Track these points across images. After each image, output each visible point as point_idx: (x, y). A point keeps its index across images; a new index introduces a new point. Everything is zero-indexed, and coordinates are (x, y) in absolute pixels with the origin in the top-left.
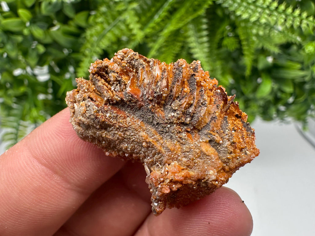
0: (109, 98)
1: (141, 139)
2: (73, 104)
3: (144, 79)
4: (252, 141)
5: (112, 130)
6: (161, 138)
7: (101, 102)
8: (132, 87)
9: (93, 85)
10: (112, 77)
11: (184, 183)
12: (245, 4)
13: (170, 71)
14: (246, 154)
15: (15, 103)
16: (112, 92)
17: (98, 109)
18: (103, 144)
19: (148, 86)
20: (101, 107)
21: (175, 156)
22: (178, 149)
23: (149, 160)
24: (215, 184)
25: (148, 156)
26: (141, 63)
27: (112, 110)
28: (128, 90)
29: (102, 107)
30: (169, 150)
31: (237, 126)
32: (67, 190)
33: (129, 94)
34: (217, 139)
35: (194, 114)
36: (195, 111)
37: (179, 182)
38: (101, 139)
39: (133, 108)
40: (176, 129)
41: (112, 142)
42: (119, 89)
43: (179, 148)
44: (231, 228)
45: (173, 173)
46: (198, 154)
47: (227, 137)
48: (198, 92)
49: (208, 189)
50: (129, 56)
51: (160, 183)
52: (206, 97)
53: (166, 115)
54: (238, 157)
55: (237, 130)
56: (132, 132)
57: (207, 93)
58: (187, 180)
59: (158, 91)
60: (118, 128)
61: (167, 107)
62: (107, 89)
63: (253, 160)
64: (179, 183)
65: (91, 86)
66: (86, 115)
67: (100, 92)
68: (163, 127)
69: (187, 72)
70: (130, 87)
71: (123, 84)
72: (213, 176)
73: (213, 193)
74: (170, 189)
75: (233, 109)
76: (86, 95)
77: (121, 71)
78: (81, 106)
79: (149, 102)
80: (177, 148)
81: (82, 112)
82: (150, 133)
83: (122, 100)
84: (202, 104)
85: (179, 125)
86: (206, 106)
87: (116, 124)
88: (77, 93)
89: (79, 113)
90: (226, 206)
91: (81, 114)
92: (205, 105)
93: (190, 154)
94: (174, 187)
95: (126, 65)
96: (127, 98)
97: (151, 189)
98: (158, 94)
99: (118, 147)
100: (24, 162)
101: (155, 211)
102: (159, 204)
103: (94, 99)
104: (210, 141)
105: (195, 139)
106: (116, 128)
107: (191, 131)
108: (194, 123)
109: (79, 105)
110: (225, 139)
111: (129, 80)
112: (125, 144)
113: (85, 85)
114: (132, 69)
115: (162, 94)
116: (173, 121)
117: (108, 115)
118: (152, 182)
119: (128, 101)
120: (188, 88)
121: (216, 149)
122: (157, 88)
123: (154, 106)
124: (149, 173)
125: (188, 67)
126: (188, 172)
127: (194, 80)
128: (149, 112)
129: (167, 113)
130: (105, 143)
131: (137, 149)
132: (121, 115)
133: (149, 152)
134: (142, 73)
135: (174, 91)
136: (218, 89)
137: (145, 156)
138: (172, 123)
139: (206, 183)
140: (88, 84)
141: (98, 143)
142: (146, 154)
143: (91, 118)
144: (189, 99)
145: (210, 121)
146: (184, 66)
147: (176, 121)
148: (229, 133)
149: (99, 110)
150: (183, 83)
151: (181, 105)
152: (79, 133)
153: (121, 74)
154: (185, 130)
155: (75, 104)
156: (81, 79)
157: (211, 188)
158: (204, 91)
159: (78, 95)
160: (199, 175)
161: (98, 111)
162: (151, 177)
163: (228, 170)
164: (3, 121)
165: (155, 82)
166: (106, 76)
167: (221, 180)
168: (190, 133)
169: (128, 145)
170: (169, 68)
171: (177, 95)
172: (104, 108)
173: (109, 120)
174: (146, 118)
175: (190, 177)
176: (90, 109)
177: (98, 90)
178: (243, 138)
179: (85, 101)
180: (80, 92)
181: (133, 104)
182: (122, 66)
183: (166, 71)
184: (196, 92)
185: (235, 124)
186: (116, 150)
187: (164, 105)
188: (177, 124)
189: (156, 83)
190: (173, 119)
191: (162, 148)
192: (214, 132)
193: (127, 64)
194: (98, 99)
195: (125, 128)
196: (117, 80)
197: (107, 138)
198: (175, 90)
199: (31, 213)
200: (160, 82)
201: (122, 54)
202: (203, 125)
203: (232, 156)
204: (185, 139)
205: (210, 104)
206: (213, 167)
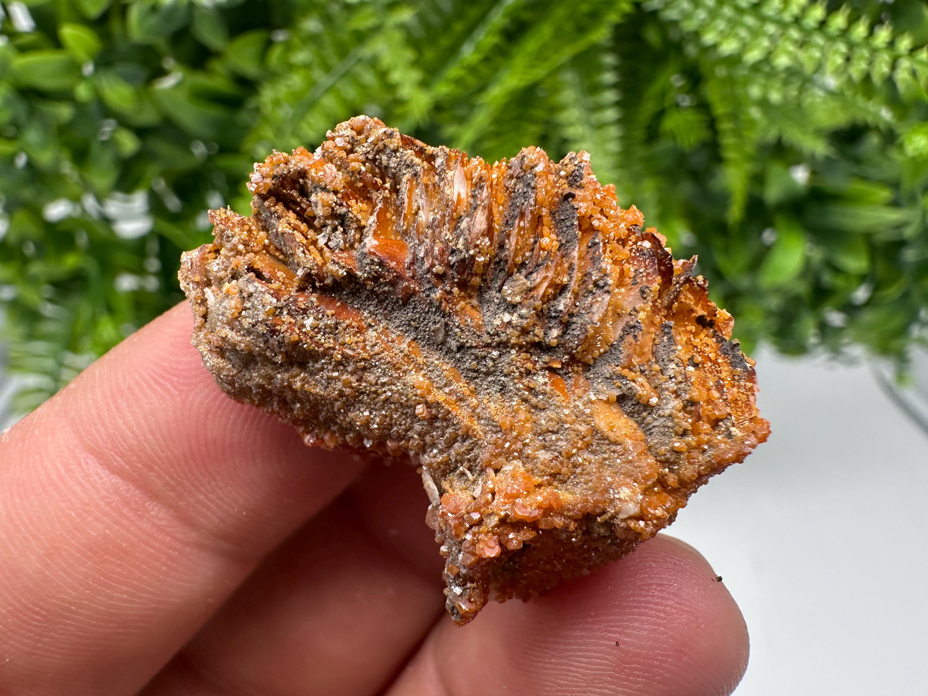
0: (311, 270)
1: (410, 395)
2: (202, 289)
3: (419, 209)
4: (747, 395)
5: (322, 369)
6: (471, 392)
7: (287, 281)
8: (380, 234)
9: (263, 230)
10: (320, 207)
11: (542, 526)
12: (727, 11)
13: (497, 185)
14: (730, 435)
15: (51, 301)
16: (321, 251)
17: (279, 304)
18: (295, 412)
19: (430, 231)
20: (286, 297)
21: (514, 447)
22: (525, 423)
23: (435, 457)
24: (637, 528)
25: (434, 445)
26: (408, 162)
27: (322, 308)
28: (368, 245)
29: (291, 299)
30: (496, 427)
31: (701, 352)
32: (188, 550)
33: (373, 257)
34: (641, 392)
35: (571, 315)
36: (574, 307)
37: (527, 524)
38: (289, 396)
39: (383, 301)
40: (518, 364)
41: (324, 406)
42: (342, 241)
43: (528, 421)
44: (684, 659)
45: (508, 496)
46: (584, 437)
47: (672, 385)
48: (584, 247)
49: (615, 544)
50: (370, 140)
51: (471, 527)
52: (607, 264)
53: (486, 319)
54: (706, 447)
55: (703, 364)
56: (384, 375)
57: (611, 251)
58: (552, 516)
59: (460, 246)
60: (339, 363)
61: (487, 296)
62: (305, 242)
63: (750, 453)
64: (528, 527)
65: (255, 233)
66: (241, 324)
67: (282, 253)
68: (477, 358)
69: (549, 188)
70: (375, 234)
71: (354, 226)
72: (631, 505)
73: (631, 553)
74: (501, 545)
75: (690, 299)
76: (242, 261)
77: (347, 186)
78: (227, 295)
79: (434, 280)
80: (519, 421)
81: (228, 313)
82: (439, 376)
83: (351, 275)
84: (596, 284)
85: (527, 352)
86: (608, 292)
87: (334, 349)
88: (213, 255)
89: (220, 317)
90: (669, 593)
91: (227, 321)
92: (606, 288)
93: (562, 440)
94: (512, 539)
95: (363, 169)
96: (367, 268)
97: (442, 544)
98: (462, 256)
99: (342, 421)
100: (59, 466)
101: (455, 611)
102: (469, 588)
103: (266, 274)
104: (621, 399)
105: (574, 392)
106: (333, 363)
107: (562, 368)
108: (571, 344)
109: (221, 292)
110: (666, 393)
111: (371, 214)
112: (362, 409)
113: (237, 230)
114: (379, 181)
115: (473, 257)
116: (508, 340)
117: (309, 322)
118: (446, 522)
119: (368, 279)
120: (553, 236)
121: (639, 424)
122: (458, 237)
123: (450, 293)
124: (438, 497)
125: (553, 171)
126: (553, 494)
127: (571, 211)
128: (436, 312)
129: (488, 314)
130: (302, 408)
131: (401, 425)
132: (348, 322)
133: (435, 433)
134: (410, 191)
135: (511, 246)
136: (643, 240)
137: (425, 444)
138: (503, 346)
139: (609, 524)
140: (246, 227)
141: (280, 408)
142: (428, 439)
143: (257, 332)
144: (556, 270)
145: (622, 338)
146: (539, 168)
147: (518, 337)
148: (677, 372)
149: (281, 308)
150: (539, 222)
151: (531, 290)
152: (222, 379)
153: (347, 196)
154: (545, 366)
155: (206, 290)
156: (225, 213)
157: (623, 541)
158: (601, 244)
159: (217, 261)
160: (587, 501)
161: (277, 312)
162: (443, 508)
163: (676, 485)
164: (14, 355)
165: (452, 219)
166: (302, 202)
167: (654, 515)
168: (559, 374)
169: (371, 413)
170: (494, 176)
171: (519, 260)
172: (295, 301)
173: (311, 338)
174: (425, 331)
175: (562, 507)
176: (253, 306)
177: (277, 245)
178: (720, 388)
179: (237, 279)
180: (223, 251)
181: (386, 289)
182: (348, 172)
183: (486, 184)
184: (577, 249)
185: (696, 347)
186: (334, 428)
187: (481, 291)
188: (521, 347)
189: (454, 223)
190: (508, 332)
191: (476, 422)
192: (631, 370)
193: (364, 163)
194: (279, 274)
195: (360, 361)
196: (334, 215)
197: (306, 392)
198: (513, 243)
199: (80, 617)
200: (467, 219)
201: (349, 132)
202: (599, 351)
203: (688, 444)
204: (544, 394)
205: (620, 284)
206: (631, 476)
